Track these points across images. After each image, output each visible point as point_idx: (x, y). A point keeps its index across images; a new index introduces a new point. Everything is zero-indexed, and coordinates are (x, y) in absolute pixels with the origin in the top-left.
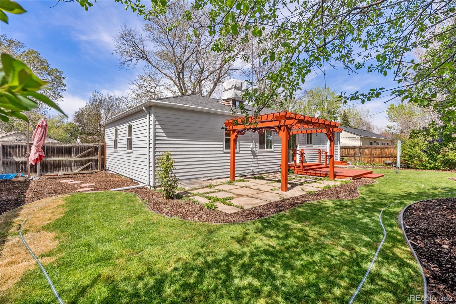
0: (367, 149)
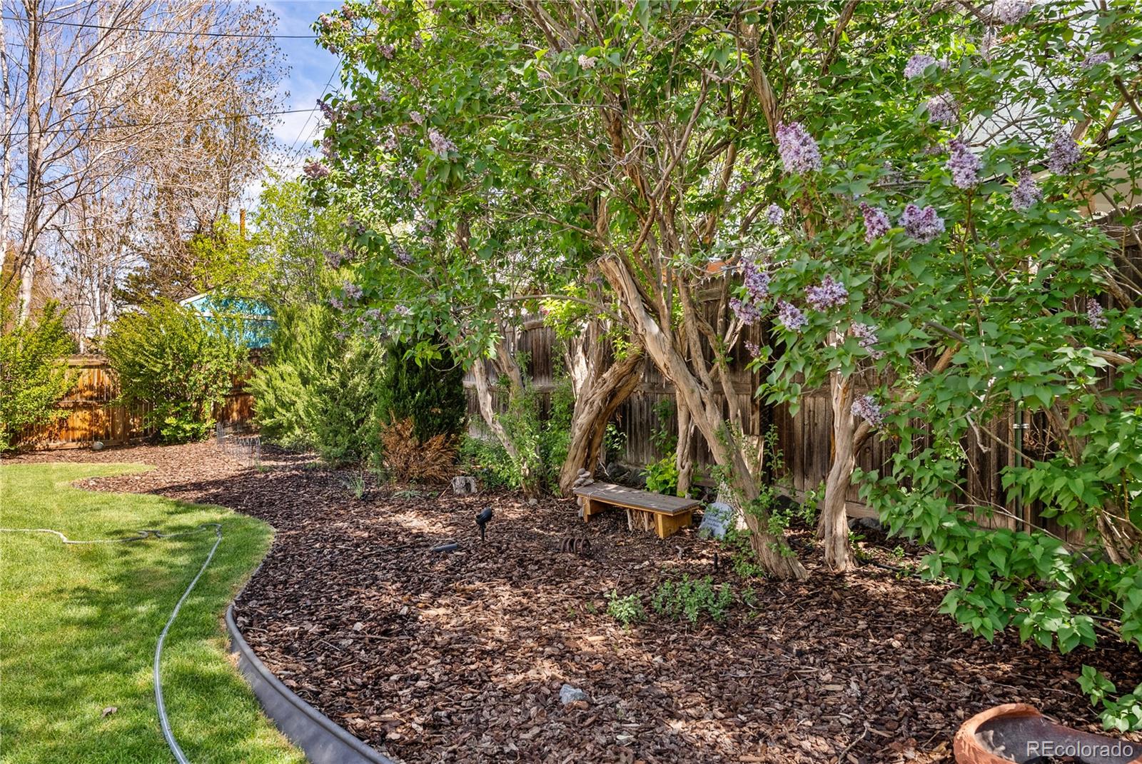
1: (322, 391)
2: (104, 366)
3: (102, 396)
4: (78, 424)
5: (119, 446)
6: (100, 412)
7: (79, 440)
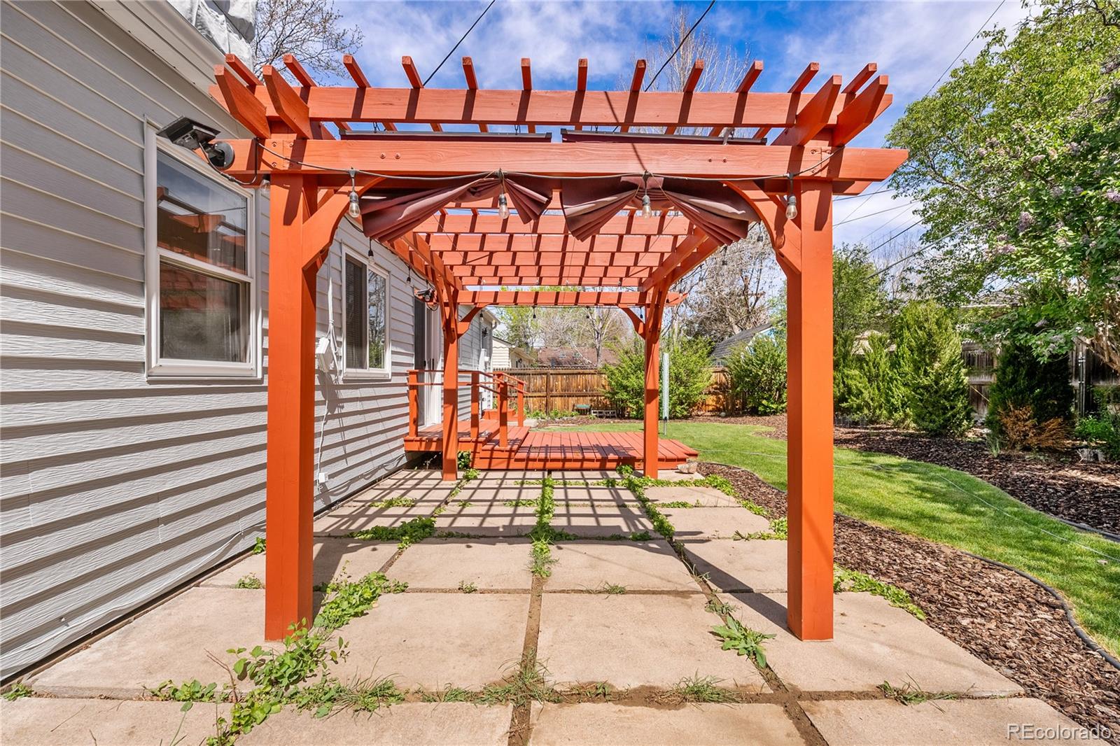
0: (538, 377)
1: (916, 388)
2: (723, 371)
3: (722, 388)
4: (711, 403)
5: (738, 415)
6: (721, 396)
7: (711, 411)
